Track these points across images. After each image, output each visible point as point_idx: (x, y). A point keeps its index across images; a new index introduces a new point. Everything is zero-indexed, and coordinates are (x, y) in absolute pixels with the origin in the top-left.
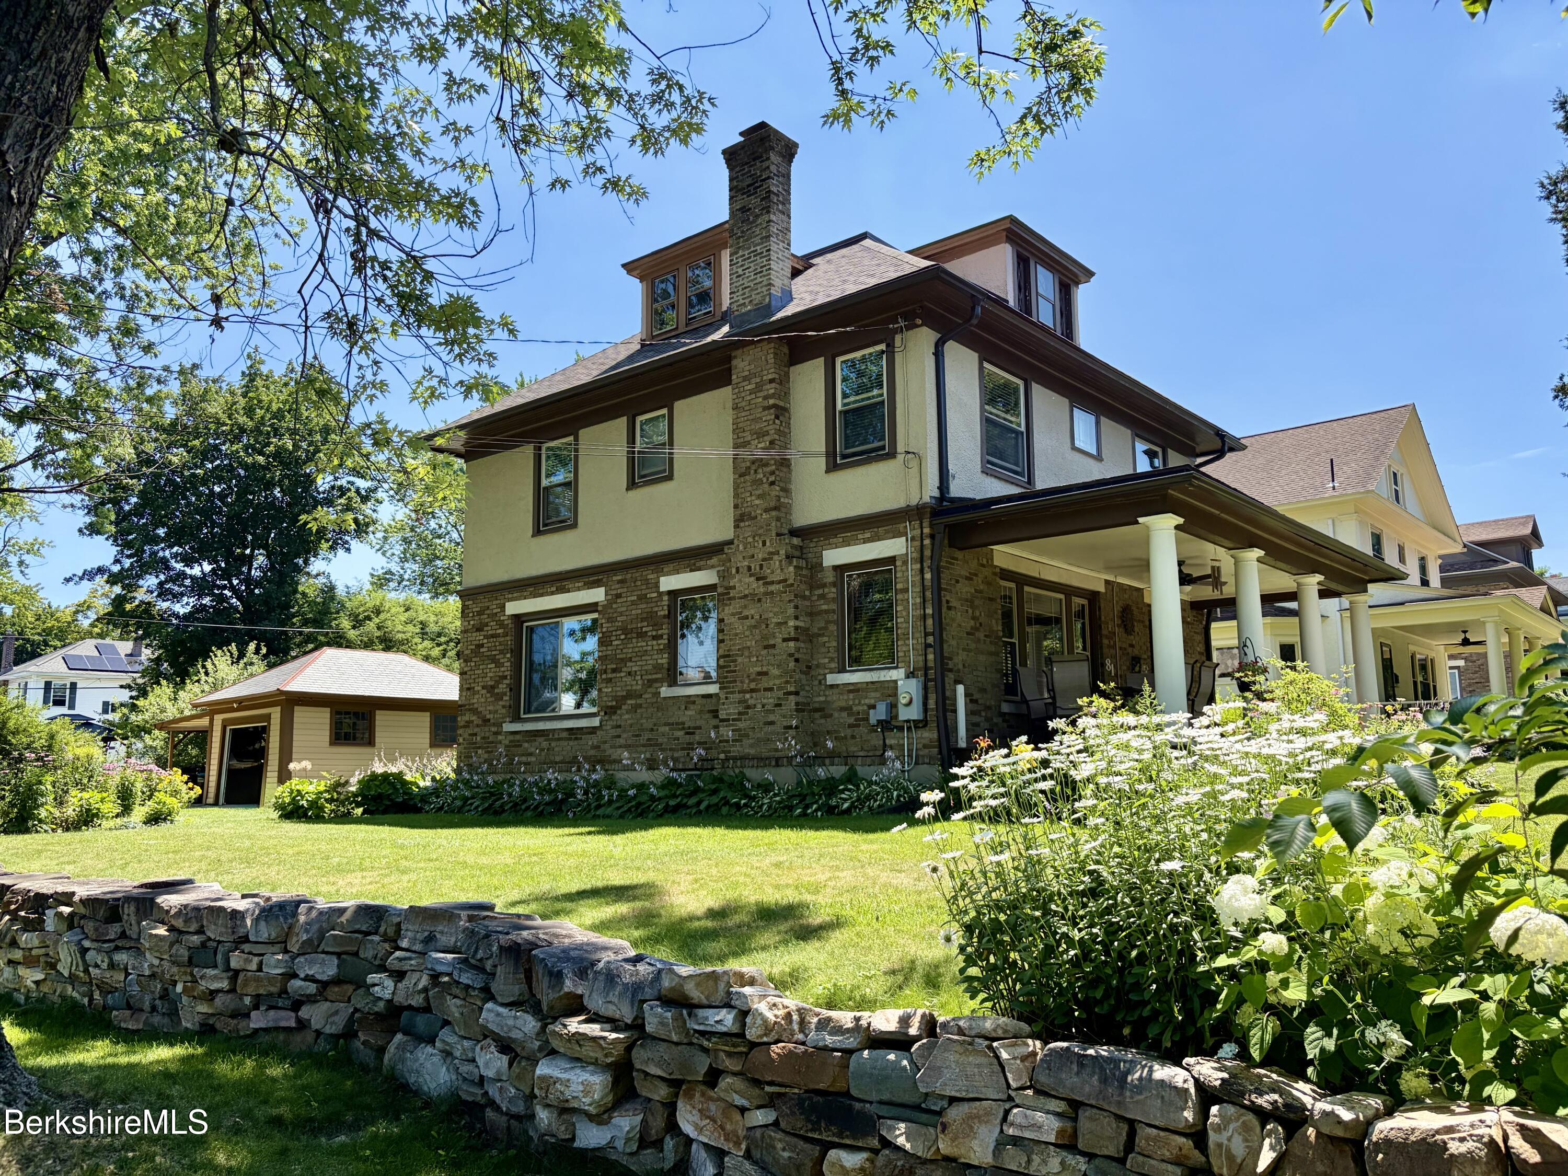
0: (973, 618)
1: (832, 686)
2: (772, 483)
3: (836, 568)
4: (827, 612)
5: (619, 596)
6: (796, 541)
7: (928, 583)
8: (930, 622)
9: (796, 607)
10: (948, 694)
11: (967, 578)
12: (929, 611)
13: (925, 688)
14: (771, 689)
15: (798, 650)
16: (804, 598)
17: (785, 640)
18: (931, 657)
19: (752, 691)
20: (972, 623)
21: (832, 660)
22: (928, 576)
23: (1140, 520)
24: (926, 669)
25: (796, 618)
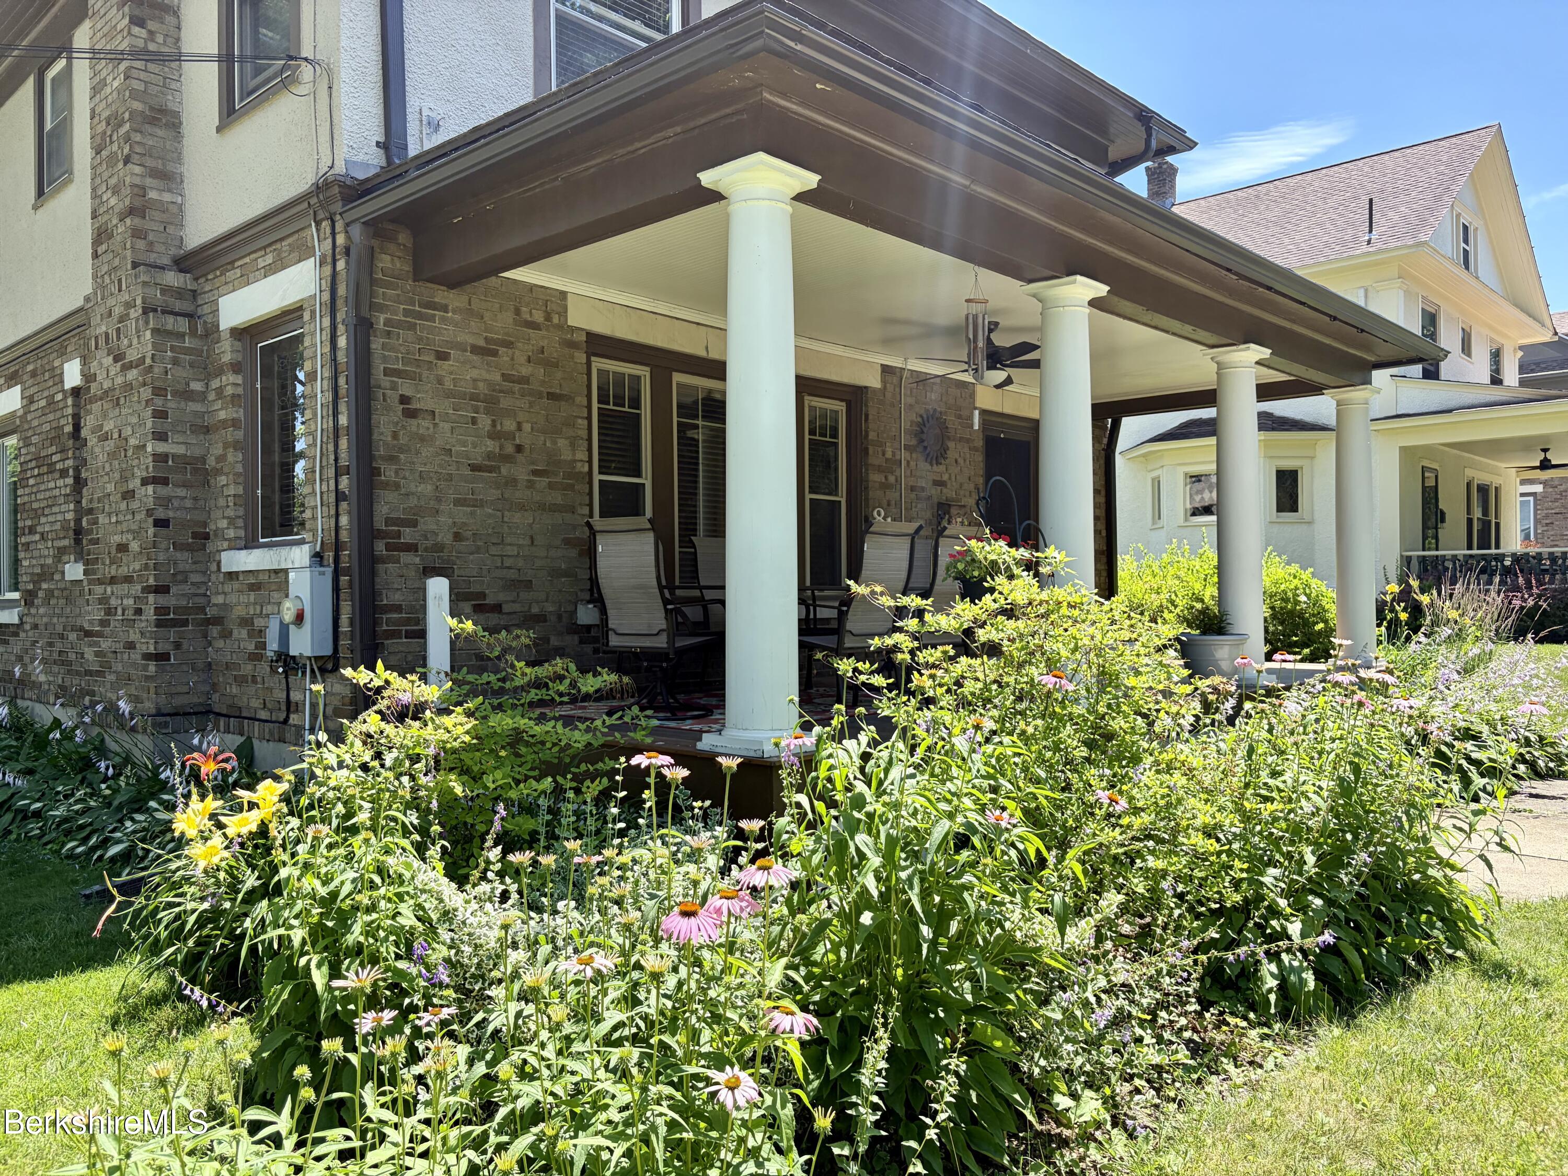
0: (494, 435)
1: (232, 576)
2: (127, 161)
3: (238, 333)
4: (224, 423)
6: (172, 278)
7: (342, 357)
8: (344, 443)
9: (160, 414)
10: (388, 598)
11: (475, 350)
12: (343, 420)
13: (336, 589)
14: (128, 579)
15: (164, 502)
16: (187, 395)
17: (145, 482)
18: (344, 520)
19: (113, 580)
20: (491, 445)
21: (232, 521)
22: (342, 342)
23: (707, 178)
24: (338, 546)
25: (160, 436)
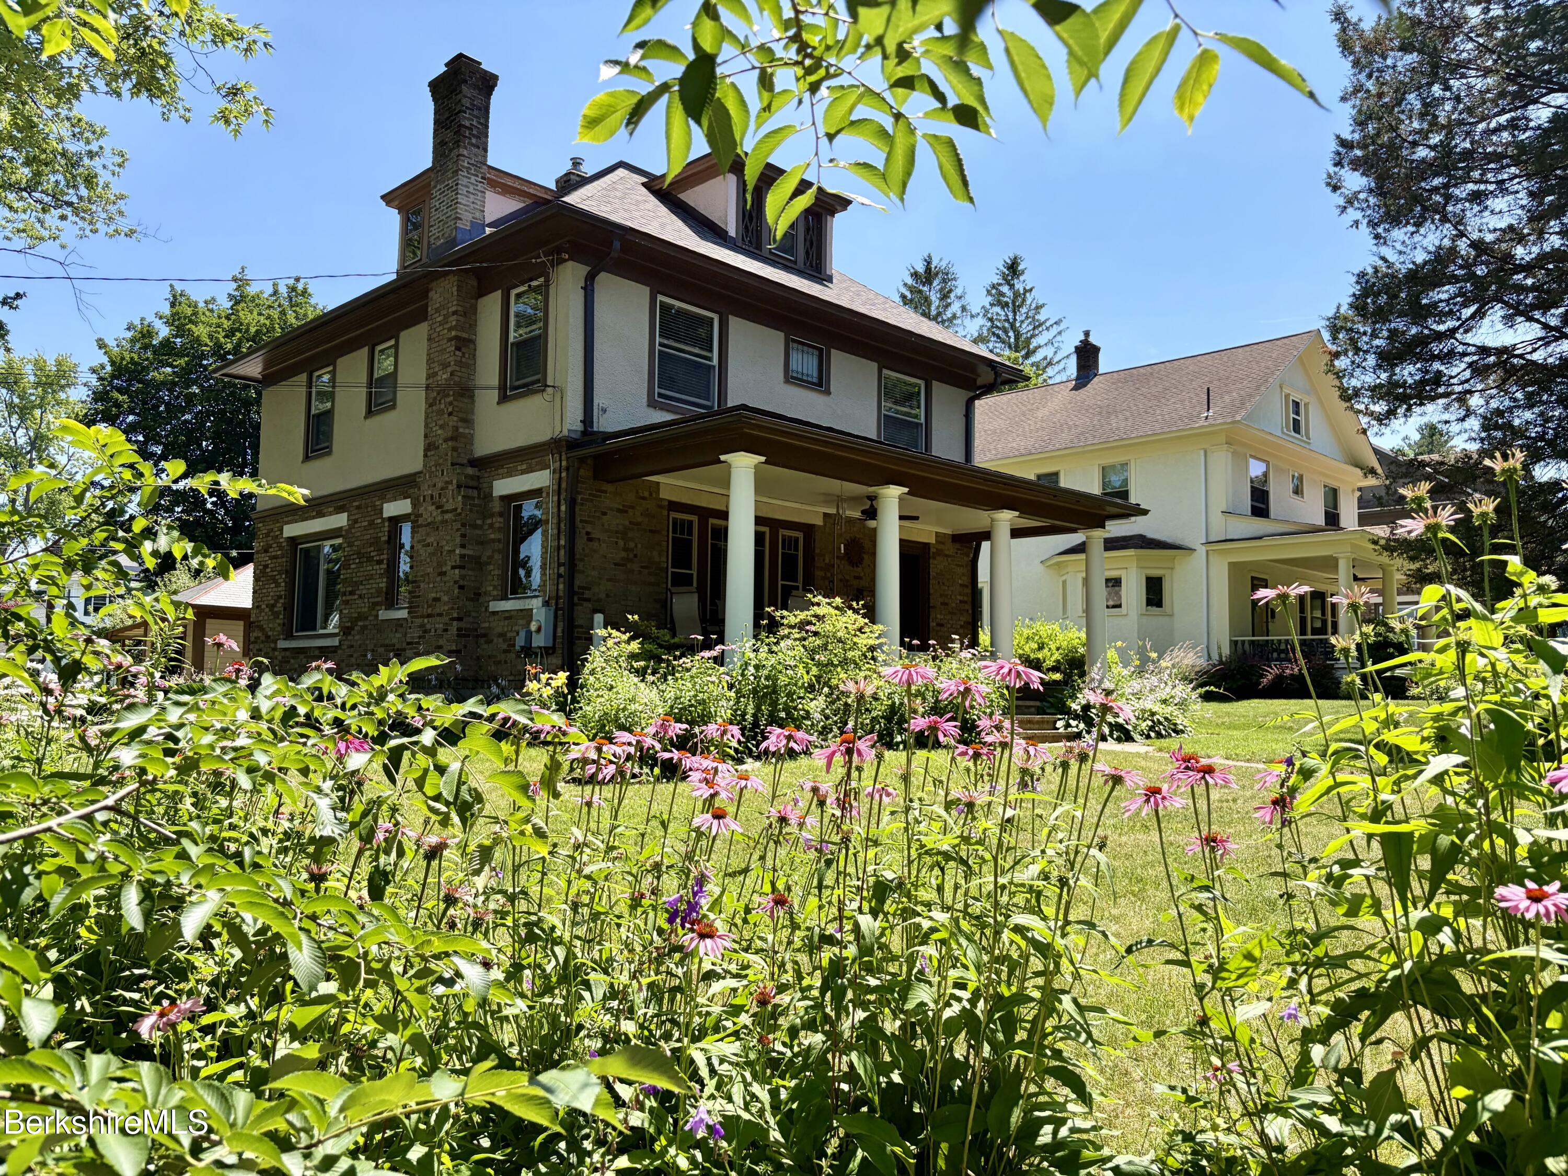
0: (626, 549)
1: (494, 613)
2: (450, 414)
3: (502, 498)
4: (493, 541)
5: (356, 521)
6: (470, 471)
7: (563, 515)
8: (562, 552)
9: (463, 536)
10: (579, 622)
11: (619, 511)
12: (562, 542)
13: (556, 617)
14: (440, 615)
15: (463, 577)
16: (475, 526)
17: (453, 568)
18: (561, 586)
19: (429, 616)
20: (623, 554)
21: (495, 587)
22: (563, 508)
23: (723, 458)
24: (558, 598)
25: (463, 546)
